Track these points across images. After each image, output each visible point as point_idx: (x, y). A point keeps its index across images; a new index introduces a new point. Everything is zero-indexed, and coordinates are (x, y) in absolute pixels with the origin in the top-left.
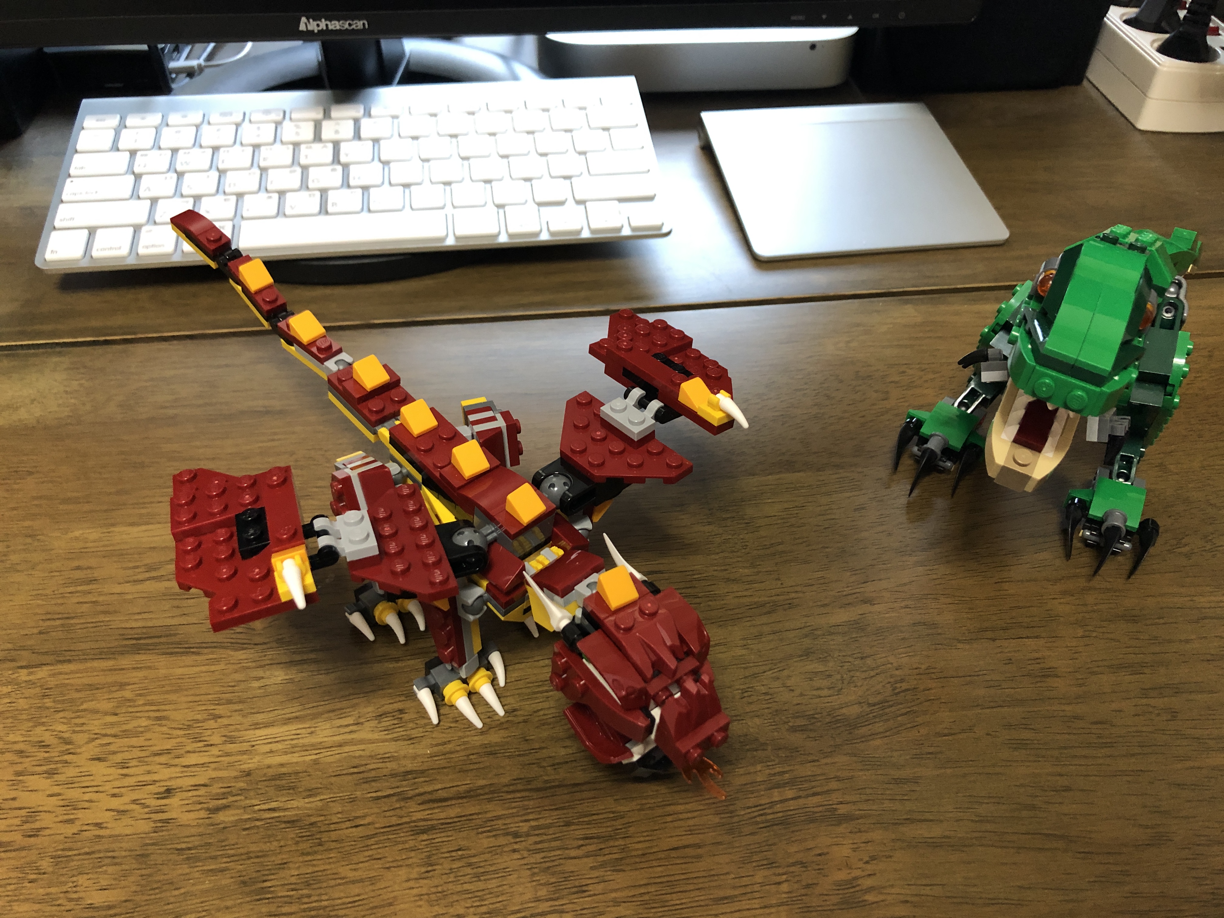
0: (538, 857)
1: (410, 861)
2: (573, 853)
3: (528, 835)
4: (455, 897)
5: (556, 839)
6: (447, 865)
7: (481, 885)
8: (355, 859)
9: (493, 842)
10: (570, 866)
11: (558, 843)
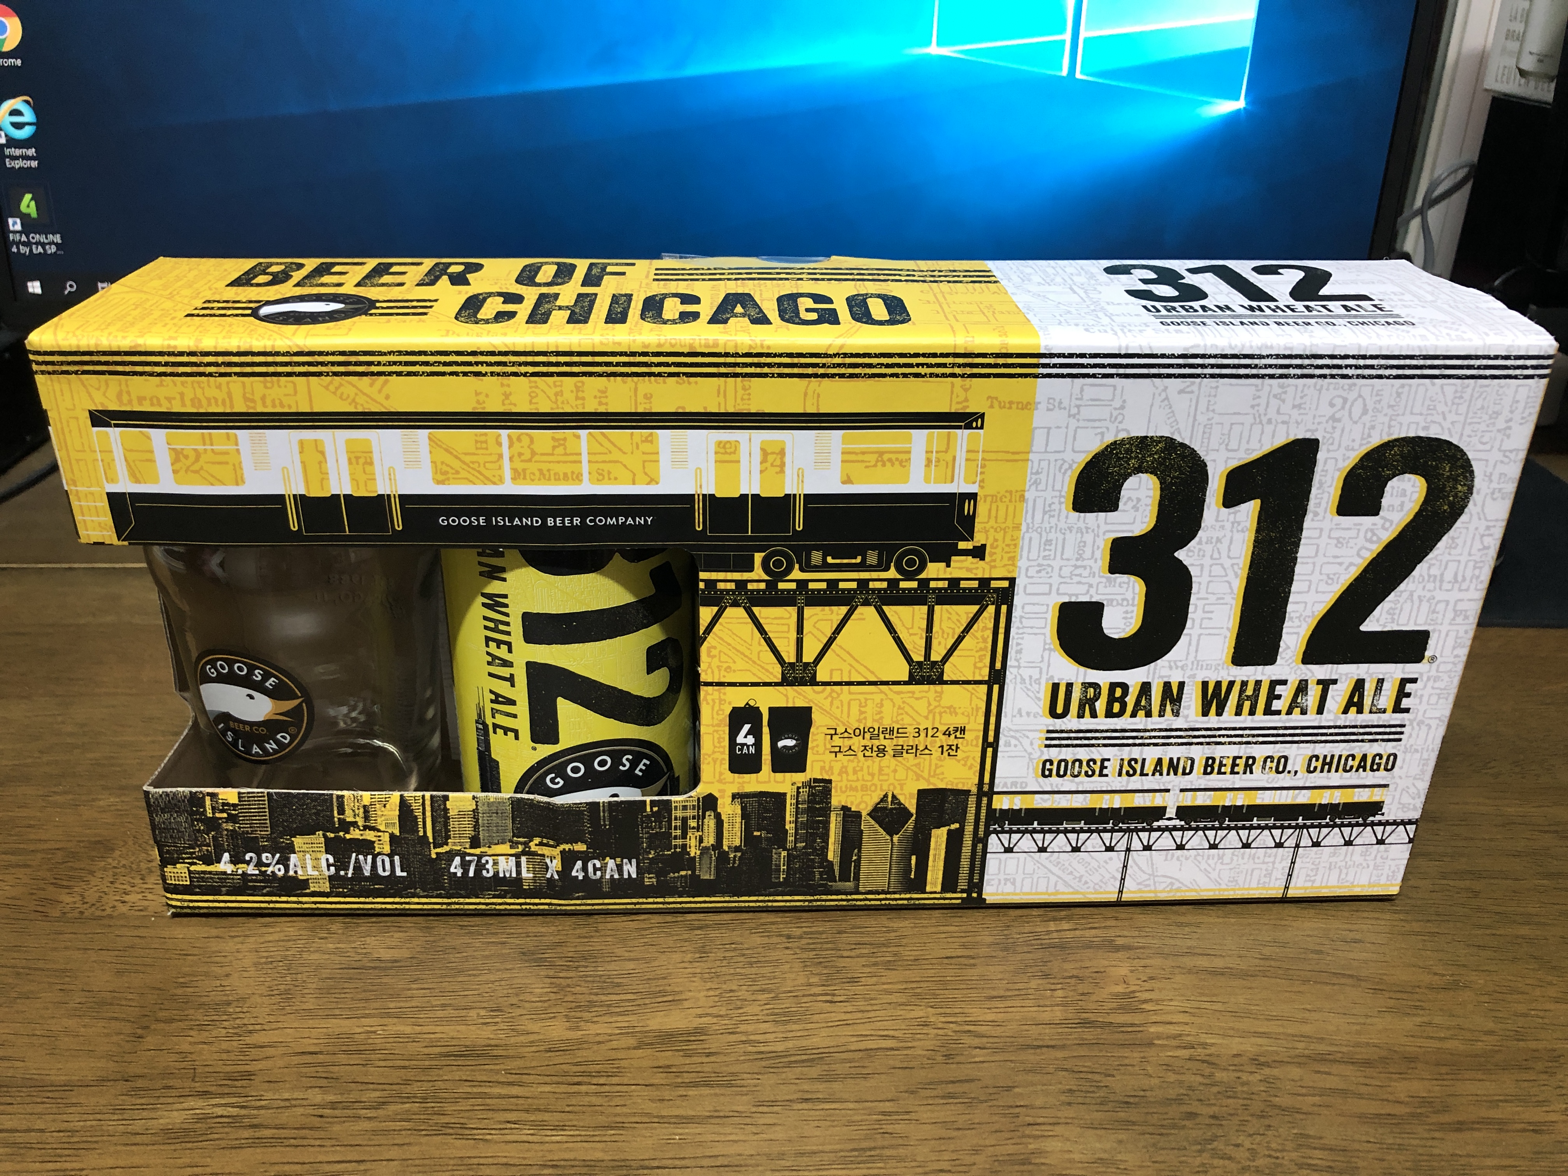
0: (812, 954)
1: (684, 949)
2: (845, 954)
3: (801, 937)
4: (728, 977)
5: (827, 943)
6: (721, 954)
7: (754, 970)
8: (631, 944)
9: (766, 940)
10: (842, 963)
11: (829, 946)
